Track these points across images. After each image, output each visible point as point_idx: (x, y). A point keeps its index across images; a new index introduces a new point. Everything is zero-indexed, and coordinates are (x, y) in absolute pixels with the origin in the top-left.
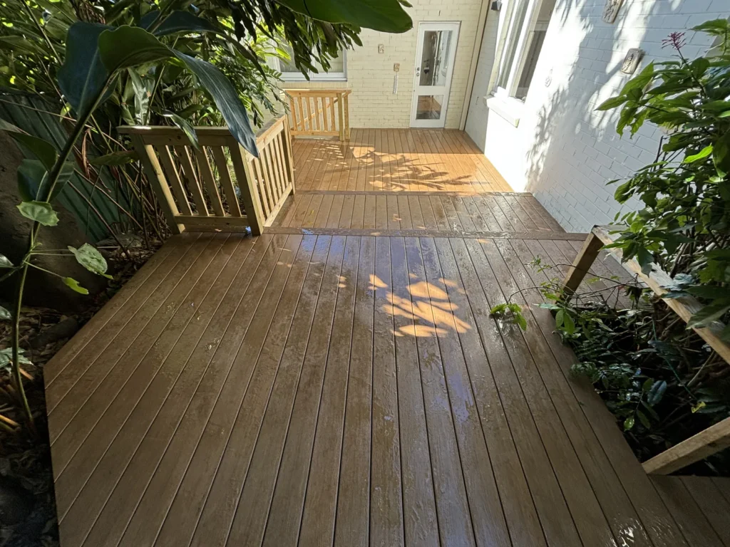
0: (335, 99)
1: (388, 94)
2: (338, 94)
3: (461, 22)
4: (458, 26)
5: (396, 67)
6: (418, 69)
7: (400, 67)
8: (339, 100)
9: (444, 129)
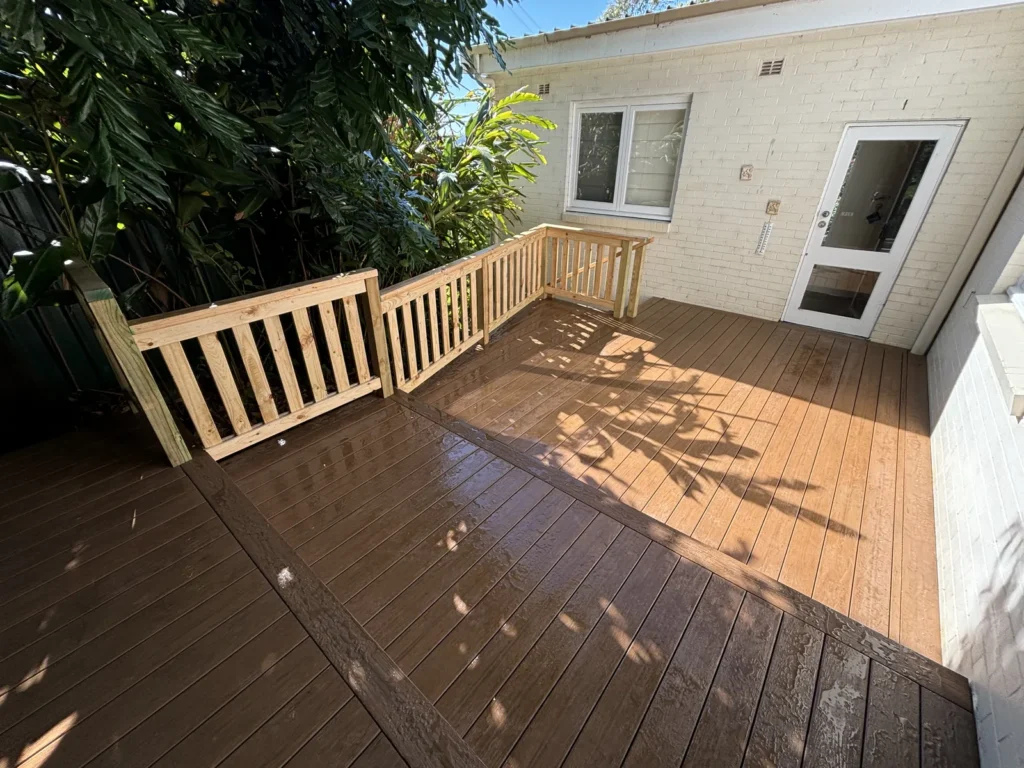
0: (619, 250)
1: (745, 252)
2: (624, 242)
3: (968, 120)
4: (957, 131)
5: (772, 207)
6: (825, 215)
7: (780, 208)
8: (624, 255)
9: (866, 340)
